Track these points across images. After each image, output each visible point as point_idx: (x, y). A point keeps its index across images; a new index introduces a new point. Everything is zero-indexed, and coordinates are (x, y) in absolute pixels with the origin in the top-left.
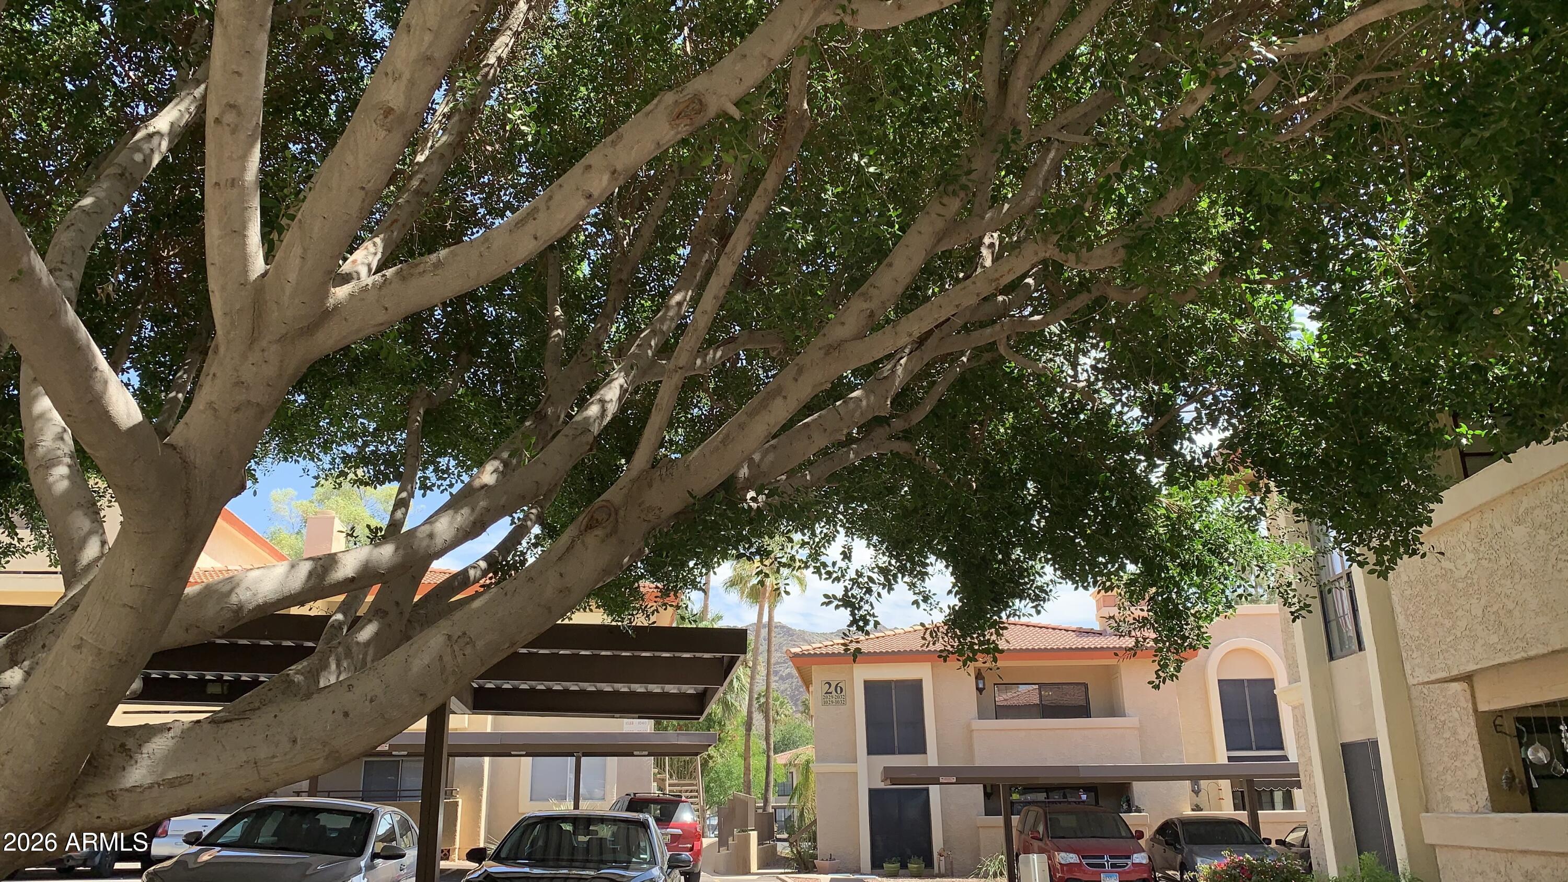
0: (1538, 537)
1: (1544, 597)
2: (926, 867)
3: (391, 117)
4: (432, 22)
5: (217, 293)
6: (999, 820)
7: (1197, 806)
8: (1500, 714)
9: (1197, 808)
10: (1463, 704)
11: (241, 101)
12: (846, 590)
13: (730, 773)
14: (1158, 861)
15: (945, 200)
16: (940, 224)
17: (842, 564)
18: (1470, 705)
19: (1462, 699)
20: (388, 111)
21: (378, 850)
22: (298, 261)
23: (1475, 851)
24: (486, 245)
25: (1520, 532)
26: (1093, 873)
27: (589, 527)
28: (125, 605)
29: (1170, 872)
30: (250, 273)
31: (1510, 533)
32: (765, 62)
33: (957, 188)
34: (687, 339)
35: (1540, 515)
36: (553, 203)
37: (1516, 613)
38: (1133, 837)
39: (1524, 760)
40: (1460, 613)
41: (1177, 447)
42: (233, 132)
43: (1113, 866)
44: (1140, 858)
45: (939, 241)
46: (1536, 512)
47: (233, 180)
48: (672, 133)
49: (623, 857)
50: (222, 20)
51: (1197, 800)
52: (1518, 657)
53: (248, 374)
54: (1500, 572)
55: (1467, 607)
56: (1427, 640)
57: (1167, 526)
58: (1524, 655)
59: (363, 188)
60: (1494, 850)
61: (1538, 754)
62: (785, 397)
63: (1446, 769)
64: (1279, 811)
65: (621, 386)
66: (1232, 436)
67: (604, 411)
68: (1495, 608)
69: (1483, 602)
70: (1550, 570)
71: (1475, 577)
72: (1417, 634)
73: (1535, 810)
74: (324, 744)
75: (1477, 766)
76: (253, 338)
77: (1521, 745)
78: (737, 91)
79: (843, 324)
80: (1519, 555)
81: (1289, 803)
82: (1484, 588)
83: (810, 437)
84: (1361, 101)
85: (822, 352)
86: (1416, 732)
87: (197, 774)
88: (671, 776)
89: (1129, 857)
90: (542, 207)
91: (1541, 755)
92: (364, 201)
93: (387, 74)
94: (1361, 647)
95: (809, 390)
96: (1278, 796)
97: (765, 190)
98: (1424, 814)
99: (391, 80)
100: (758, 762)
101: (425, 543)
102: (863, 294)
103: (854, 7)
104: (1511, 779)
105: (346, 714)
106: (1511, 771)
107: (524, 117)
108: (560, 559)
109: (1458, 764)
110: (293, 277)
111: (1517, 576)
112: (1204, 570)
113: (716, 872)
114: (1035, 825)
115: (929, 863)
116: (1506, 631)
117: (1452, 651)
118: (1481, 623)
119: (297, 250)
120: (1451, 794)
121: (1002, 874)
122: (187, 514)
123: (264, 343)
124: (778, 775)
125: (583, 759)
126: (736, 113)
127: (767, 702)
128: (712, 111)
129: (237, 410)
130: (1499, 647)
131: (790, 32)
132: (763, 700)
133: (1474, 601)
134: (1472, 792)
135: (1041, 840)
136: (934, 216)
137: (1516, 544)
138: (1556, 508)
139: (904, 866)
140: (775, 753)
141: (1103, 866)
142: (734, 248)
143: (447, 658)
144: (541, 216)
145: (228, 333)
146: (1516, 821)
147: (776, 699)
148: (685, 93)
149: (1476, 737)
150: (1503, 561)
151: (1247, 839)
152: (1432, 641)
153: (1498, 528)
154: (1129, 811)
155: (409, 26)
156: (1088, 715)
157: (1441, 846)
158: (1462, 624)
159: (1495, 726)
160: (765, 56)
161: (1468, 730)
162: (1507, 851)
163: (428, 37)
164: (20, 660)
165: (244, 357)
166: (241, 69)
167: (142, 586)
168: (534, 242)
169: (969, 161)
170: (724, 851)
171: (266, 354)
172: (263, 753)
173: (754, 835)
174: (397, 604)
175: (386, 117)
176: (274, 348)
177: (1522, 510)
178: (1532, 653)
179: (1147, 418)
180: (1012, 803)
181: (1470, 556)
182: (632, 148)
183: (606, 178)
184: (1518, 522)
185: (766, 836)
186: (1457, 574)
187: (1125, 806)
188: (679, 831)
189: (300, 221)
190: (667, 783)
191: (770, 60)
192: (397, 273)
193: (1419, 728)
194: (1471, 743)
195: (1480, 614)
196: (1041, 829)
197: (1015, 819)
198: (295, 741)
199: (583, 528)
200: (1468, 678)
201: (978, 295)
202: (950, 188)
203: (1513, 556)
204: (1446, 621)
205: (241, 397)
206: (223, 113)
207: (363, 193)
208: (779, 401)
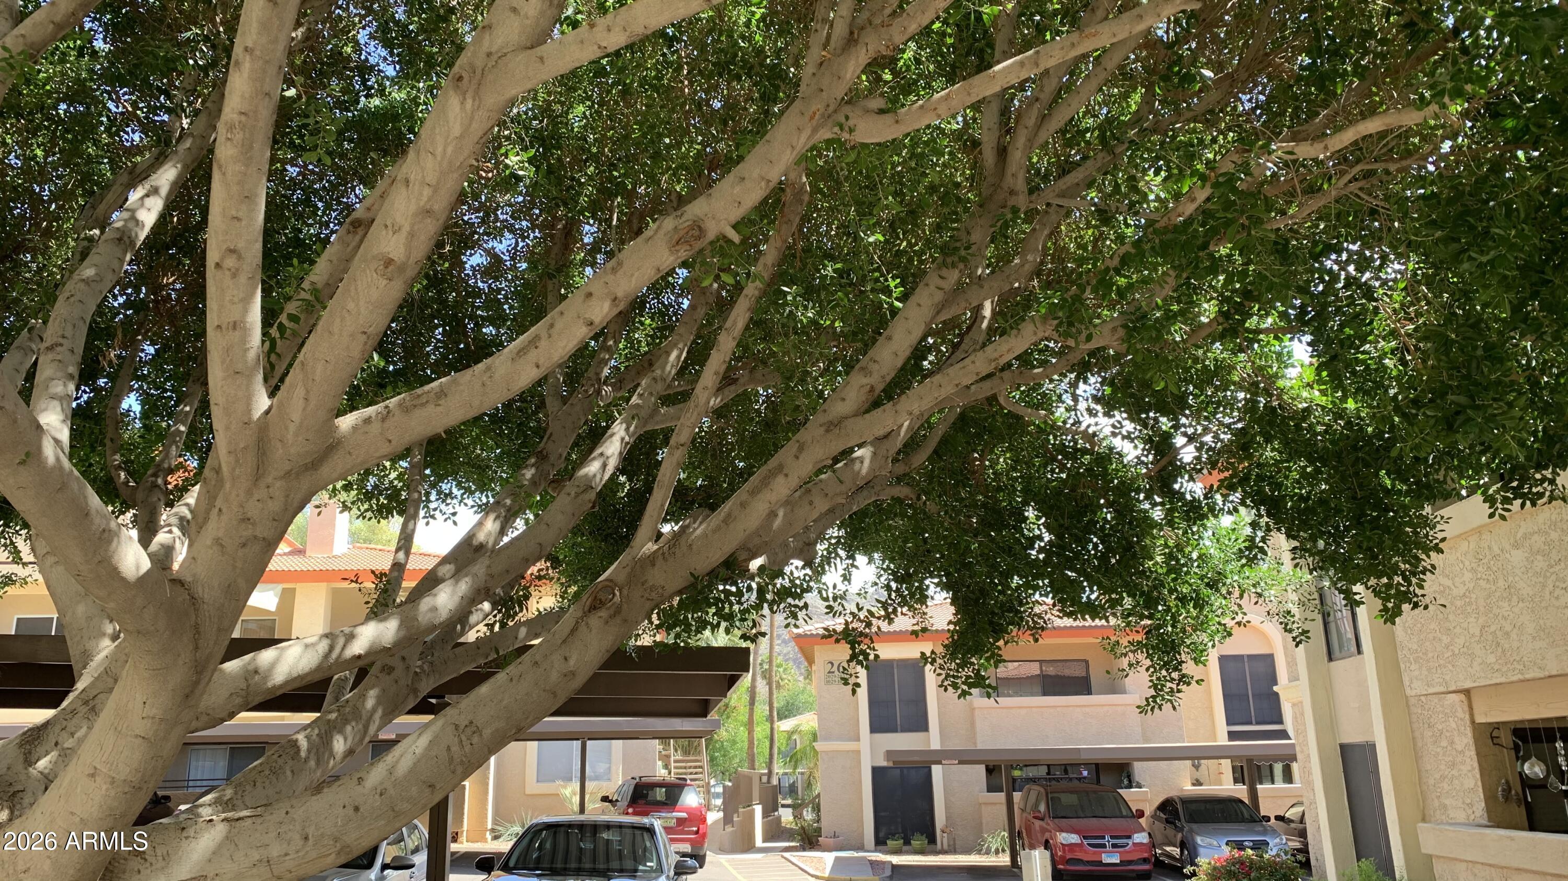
0: (1536, 563)
1: (1541, 622)
2: (929, 843)
3: (390, 268)
4: (431, 178)
5: (221, 432)
6: (1001, 797)
7: (1197, 780)
8: (1497, 726)
9: (1197, 783)
10: (1460, 714)
11: (241, 245)
12: (847, 623)
13: (734, 742)
14: (1159, 838)
15: (944, 272)
16: (939, 296)
17: (842, 587)
18: (1467, 717)
19: (1460, 710)
20: (389, 262)
21: (388, 860)
22: (301, 401)
23: (1470, 865)
24: (488, 374)
25: (1518, 557)
26: (1095, 853)
27: (593, 608)
28: (137, 736)
29: (1168, 849)
30: (253, 412)
31: (1508, 556)
32: (763, 184)
33: (956, 259)
34: (688, 415)
35: (1538, 541)
36: (554, 331)
37: (1514, 636)
38: (1133, 816)
39: (1520, 774)
40: (1458, 630)
41: (1177, 486)
42: (234, 276)
43: (1114, 846)
44: (1141, 838)
45: (938, 313)
46: (1536, 537)
47: (235, 323)
48: (672, 258)
49: (628, 864)
50: (220, 167)
51: (1197, 775)
52: (1515, 678)
53: (253, 509)
54: (1498, 594)
55: (1465, 625)
56: (1425, 654)
57: (1164, 554)
58: (1520, 677)
59: (365, 333)
60: (1490, 865)
61: (1534, 769)
62: (786, 475)
63: (1443, 778)
64: (1280, 785)
65: (623, 439)
66: (1232, 476)
67: (604, 466)
68: (1493, 628)
69: (1481, 621)
70: (1547, 596)
71: (1474, 596)
72: (1415, 647)
73: (1532, 828)
74: (336, 840)
75: (1474, 776)
76: (258, 474)
77: (1518, 758)
78: (736, 214)
79: (843, 400)
80: (1517, 578)
81: (1288, 777)
82: (1482, 609)
83: (811, 503)
84: (1361, 189)
85: (823, 429)
86: (1414, 738)
87: (211, 875)
88: (676, 750)
89: (1129, 837)
90: (544, 335)
91: (1537, 769)
92: (366, 343)
93: (386, 226)
94: (1359, 652)
95: (810, 467)
96: (1278, 768)
97: (765, 265)
98: (1421, 825)
99: (391, 233)
100: (761, 731)
101: (429, 615)
102: (862, 369)
103: (851, 123)
104: (1508, 790)
105: (357, 809)
106: (1507, 782)
107: (522, 162)
108: (564, 641)
109: (1455, 772)
110: (296, 416)
111: (1515, 599)
112: (1200, 603)
113: (722, 850)
114: (1037, 805)
115: (932, 840)
116: (1503, 651)
117: (1450, 667)
118: (1479, 642)
119: (300, 392)
120: (1447, 802)
121: (1003, 851)
122: (197, 648)
123: (269, 480)
124: (780, 742)
125: (589, 743)
126: (736, 238)
127: (770, 670)
128: (711, 235)
129: (244, 545)
130: (1496, 667)
131: (788, 152)
132: (766, 666)
133: (1472, 620)
134: (1468, 801)
135: (1042, 819)
136: (932, 287)
137: (1513, 567)
138: (1554, 535)
139: (907, 842)
140: (780, 719)
141: (1104, 846)
142: (735, 323)
143: (455, 748)
144: (543, 343)
145: (234, 469)
146: (1512, 839)
147: (779, 666)
148: (683, 219)
149: (1473, 748)
150: (1501, 583)
151: (1246, 815)
152: (1430, 655)
153: (1496, 550)
154: (1130, 786)
155: (407, 181)
156: (1089, 693)
157: (1438, 857)
158: (1460, 641)
159: (1492, 738)
160: (763, 179)
161: (1465, 741)
162: (1502, 868)
163: (427, 192)
164: (33, 760)
165: (249, 493)
166: (240, 214)
167: (153, 718)
168: (535, 370)
169: (968, 233)
170: (729, 829)
171: (271, 490)
172: (275, 851)
173: (758, 810)
174: (403, 658)
175: (386, 267)
176: (278, 484)
177: (1519, 535)
178: (1528, 676)
179: (1147, 456)
180: (1014, 780)
181: (1468, 576)
182: (632, 275)
183: (607, 305)
184: (1516, 546)
185: (770, 808)
186: (1455, 592)
187: (1126, 782)
188: (684, 815)
189: (303, 363)
190: (672, 759)
191: (769, 181)
192: (400, 405)
193: (1417, 734)
194: (1467, 753)
195: (1478, 633)
196: (1042, 808)
197: (1017, 796)
198: (306, 838)
199: (586, 609)
200: (1467, 692)
201: (977, 374)
202: (949, 260)
203: (1511, 579)
204: (1444, 638)
205: (247, 532)
206: (223, 258)
207: (365, 337)
208: (780, 479)
